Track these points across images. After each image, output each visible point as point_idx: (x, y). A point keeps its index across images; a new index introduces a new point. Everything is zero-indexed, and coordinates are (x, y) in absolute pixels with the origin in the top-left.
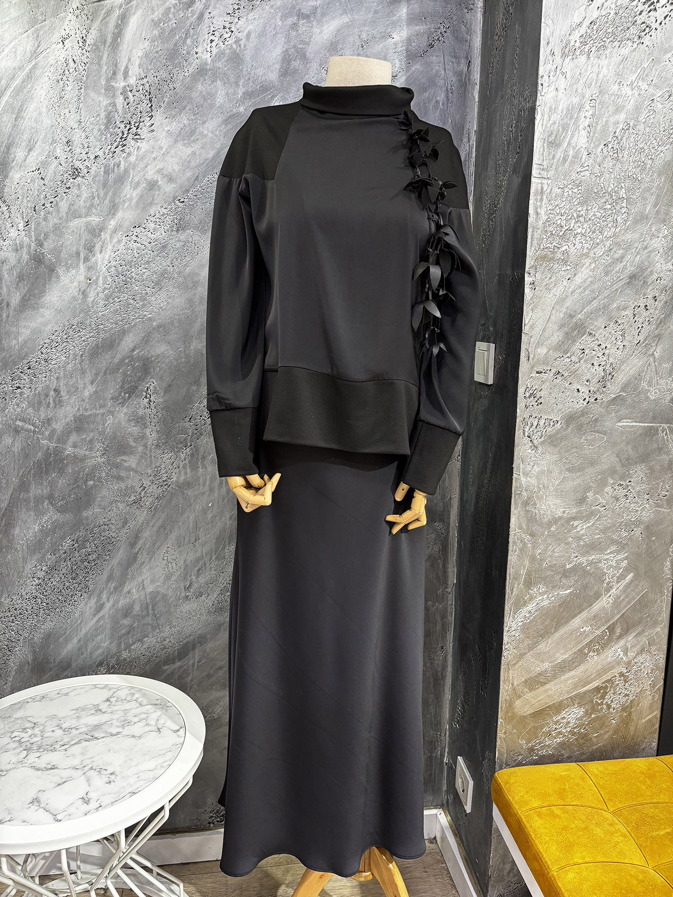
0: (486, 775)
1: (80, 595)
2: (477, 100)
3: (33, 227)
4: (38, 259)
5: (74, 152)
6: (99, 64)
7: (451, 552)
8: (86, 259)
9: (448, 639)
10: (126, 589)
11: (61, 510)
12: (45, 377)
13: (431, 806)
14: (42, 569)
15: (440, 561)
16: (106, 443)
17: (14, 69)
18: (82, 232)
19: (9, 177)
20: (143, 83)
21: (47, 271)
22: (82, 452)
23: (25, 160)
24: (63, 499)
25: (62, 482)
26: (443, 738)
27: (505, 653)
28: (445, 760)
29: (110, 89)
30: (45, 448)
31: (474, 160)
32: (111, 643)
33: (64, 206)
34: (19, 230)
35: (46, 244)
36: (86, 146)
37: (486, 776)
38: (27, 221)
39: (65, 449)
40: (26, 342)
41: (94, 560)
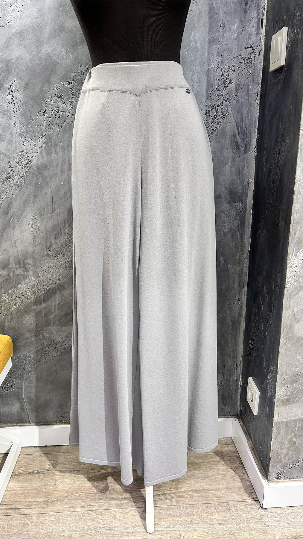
0: (270, 384)
7: (247, 226)
9: (243, 294)
10: (3, 247)
13: (229, 415)
15: (238, 233)
26: (238, 367)
27: (288, 285)
28: (240, 383)
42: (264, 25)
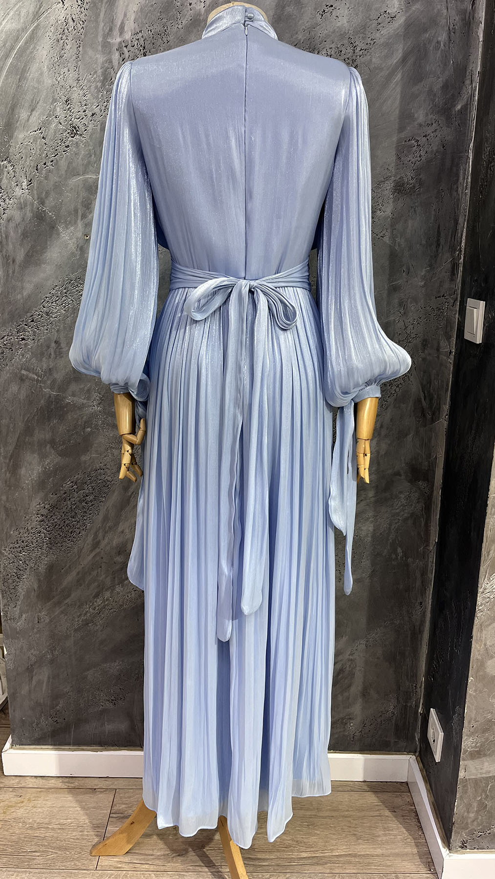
0: (455, 728)
1: (78, 533)
2: (481, 39)
3: (35, 185)
4: (40, 217)
5: (72, 111)
6: (96, 21)
7: (434, 511)
8: (84, 216)
9: (427, 595)
10: (120, 529)
11: (62, 454)
12: (47, 330)
13: (405, 752)
14: (45, 508)
15: (422, 519)
16: (102, 393)
17: (18, 31)
18: (79, 189)
19: (14, 138)
20: (137, 38)
21: (48, 229)
22: (81, 400)
23: (28, 120)
24: (64, 444)
25: (62, 428)
26: (418, 690)
27: (478, 614)
28: (420, 711)
29: (106, 46)
30: (48, 396)
31: (476, 103)
32: (106, 578)
33: (63, 164)
34: (23, 189)
35: (47, 202)
36: (84, 103)
37: (456, 730)
38: (30, 180)
39: (65, 398)
40: (29, 296)
41: (91, 501)
42: (460, 271)
